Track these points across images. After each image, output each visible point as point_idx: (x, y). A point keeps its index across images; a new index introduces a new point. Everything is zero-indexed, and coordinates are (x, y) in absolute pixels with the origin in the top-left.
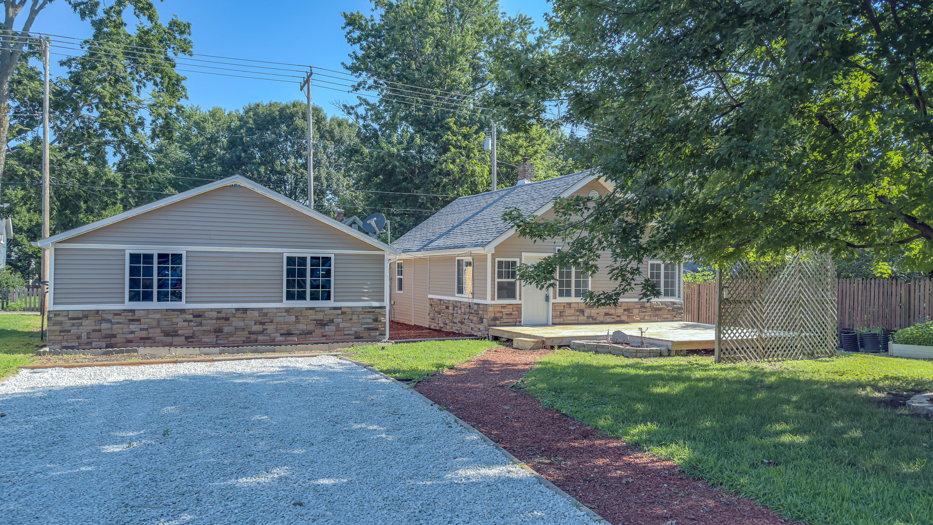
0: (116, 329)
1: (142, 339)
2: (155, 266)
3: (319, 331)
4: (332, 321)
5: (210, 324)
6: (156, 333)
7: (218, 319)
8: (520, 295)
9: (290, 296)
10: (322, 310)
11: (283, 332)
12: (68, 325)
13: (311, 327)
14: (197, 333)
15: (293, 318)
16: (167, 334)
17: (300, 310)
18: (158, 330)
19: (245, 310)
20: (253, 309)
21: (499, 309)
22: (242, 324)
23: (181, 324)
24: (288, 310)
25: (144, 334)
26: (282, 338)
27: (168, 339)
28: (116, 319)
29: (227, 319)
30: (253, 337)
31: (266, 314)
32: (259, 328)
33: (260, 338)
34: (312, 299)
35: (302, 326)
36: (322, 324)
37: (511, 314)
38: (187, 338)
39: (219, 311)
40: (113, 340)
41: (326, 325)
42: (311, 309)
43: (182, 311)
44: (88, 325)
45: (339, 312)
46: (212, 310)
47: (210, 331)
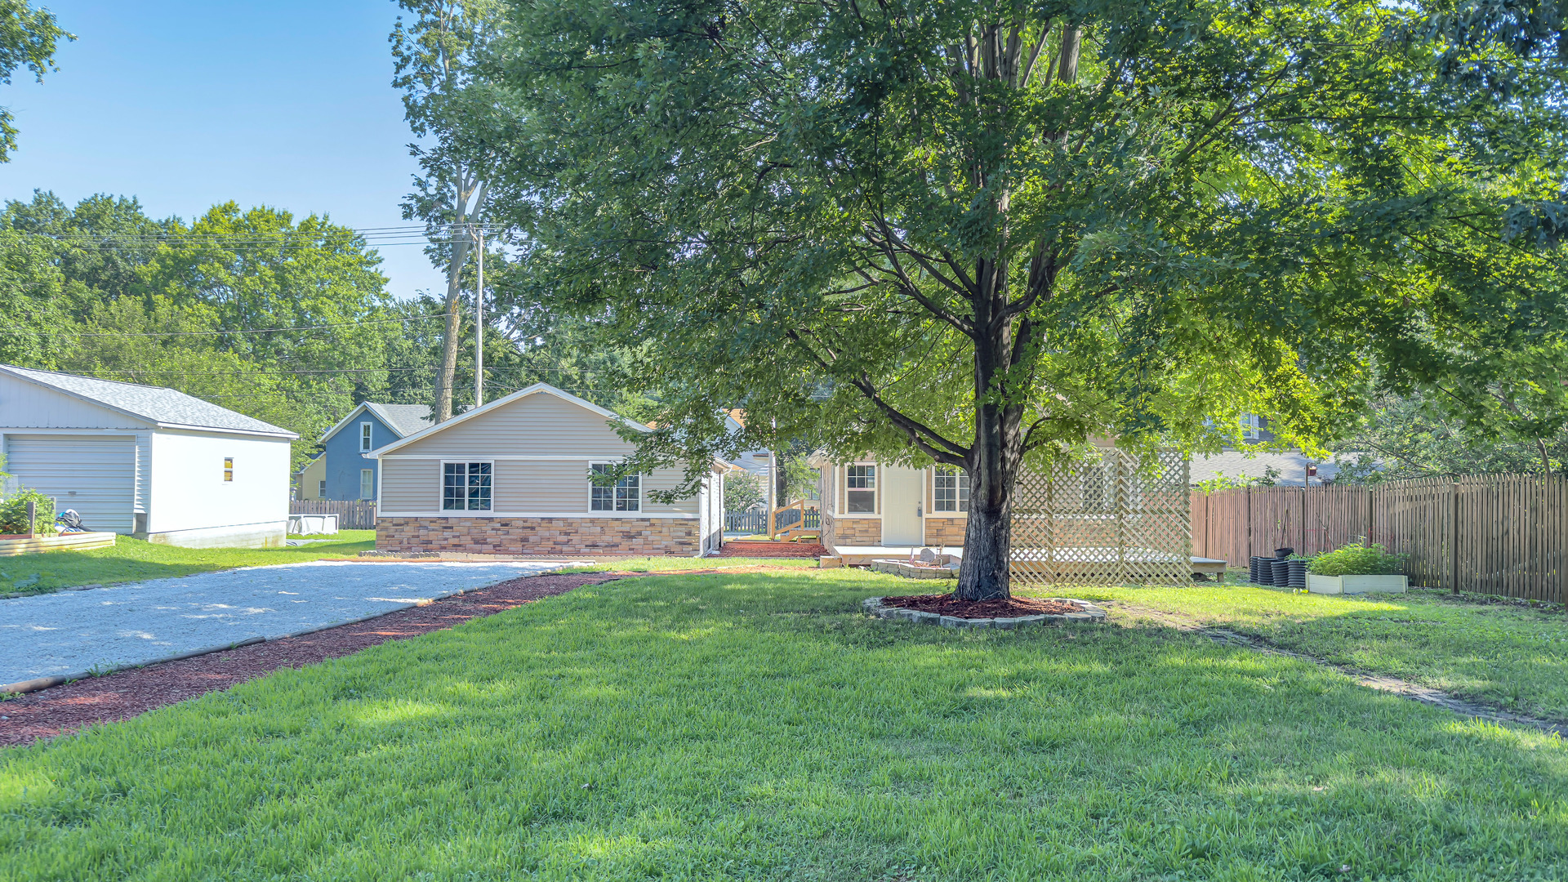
0: (432, 536)
1: (455, 545)
2: (467, 475)
3: (625, 544)
4: (640, 534)
5: (516, 533)
6: (466, 540)
7: (524, 528)
8: (879, 508)
9: (595, 506)
10: (628, 521)
11: (588, 543)
12: (391, 532)
13: (617, 539)
14: (505, 542)
15: (599, 529)
16: (476, 542)
17: (606, 521)
18: (469, 538)
19: (550, 520)
20: (558, 519)
21: (850, 525)
22: (547, 534)
23: (490, 532)
24: (593, 521)
25: (456, 541)
26: (587, 550)
27: (478, 547)
28: (432, 526)
29: (533, 528)
30: (558, 547)
31: (570, 525)
32: (564, 538)
33: (565, 548)
34: (618, 509)
35: (607, 538)
36: (629, 536)
37: (867, 531)
38: (494, 546)
39: (525, 520)
40: (430, 546)
41: (633, 537)
42: (617, 519)
43: (491, 519)
44: (409, 531)
45: (647, 523)
46: (518, 519)
47: (516, 540)
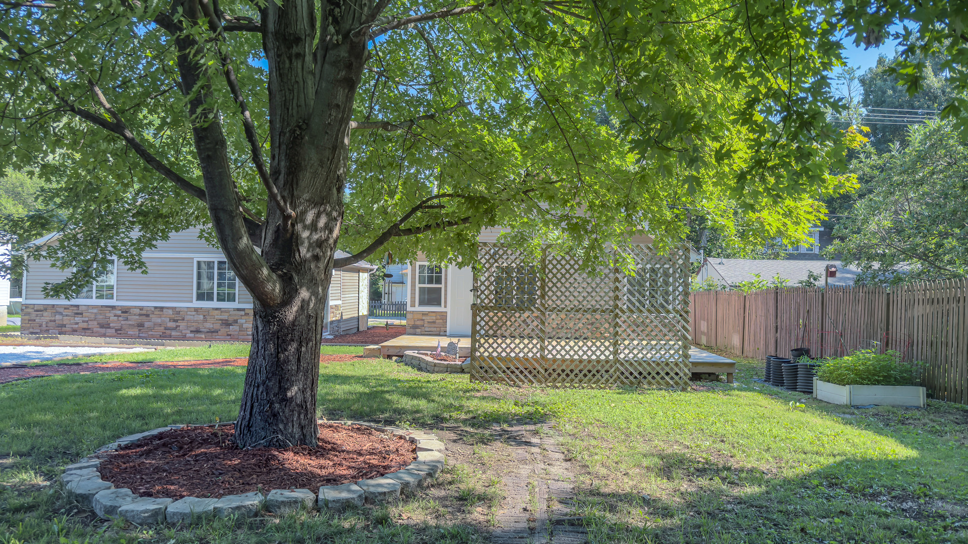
0: (66, 320)
1: (84, 329)
3: (224, 330)
4: (236, 321)
5: (134, 319)
6: (93, 325)
7: (140, 315)
8: (446, 302)
9: (200, 297)
10: (227, 311)
11: (192, 329)
12: (33, 316)
13: (217, 326)
14: (124, 327)
15: (201, 317)
16: (102, 326)
17: (208, 310)
18: (95, 323)
19: (162, 308)
20: (168, 308)
21: (420, 317)
22: (159, 320)
23: (112, 318)
24: (196, 310)
25: (85, 325)
26: (192, 335)
27: (103, 331)
28: (66, 312)
29: (147, 316)
30: (168, 332)
31: (178, 313)
32: (172, 324)
33: (174, 333)
34: (219, 300)
35: (209, 325)
36: (227, 323)
37: (434, 322)
38: (116, 330)
39: (141, 308)
40: (64, 329)
41: (230, 325)
42: (217, 309)
43: (113, 307)
44: (47, 316)
45: (243, 313)
46: (136, 307)
47: (133, 325)
